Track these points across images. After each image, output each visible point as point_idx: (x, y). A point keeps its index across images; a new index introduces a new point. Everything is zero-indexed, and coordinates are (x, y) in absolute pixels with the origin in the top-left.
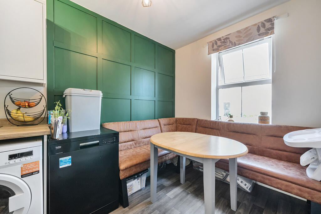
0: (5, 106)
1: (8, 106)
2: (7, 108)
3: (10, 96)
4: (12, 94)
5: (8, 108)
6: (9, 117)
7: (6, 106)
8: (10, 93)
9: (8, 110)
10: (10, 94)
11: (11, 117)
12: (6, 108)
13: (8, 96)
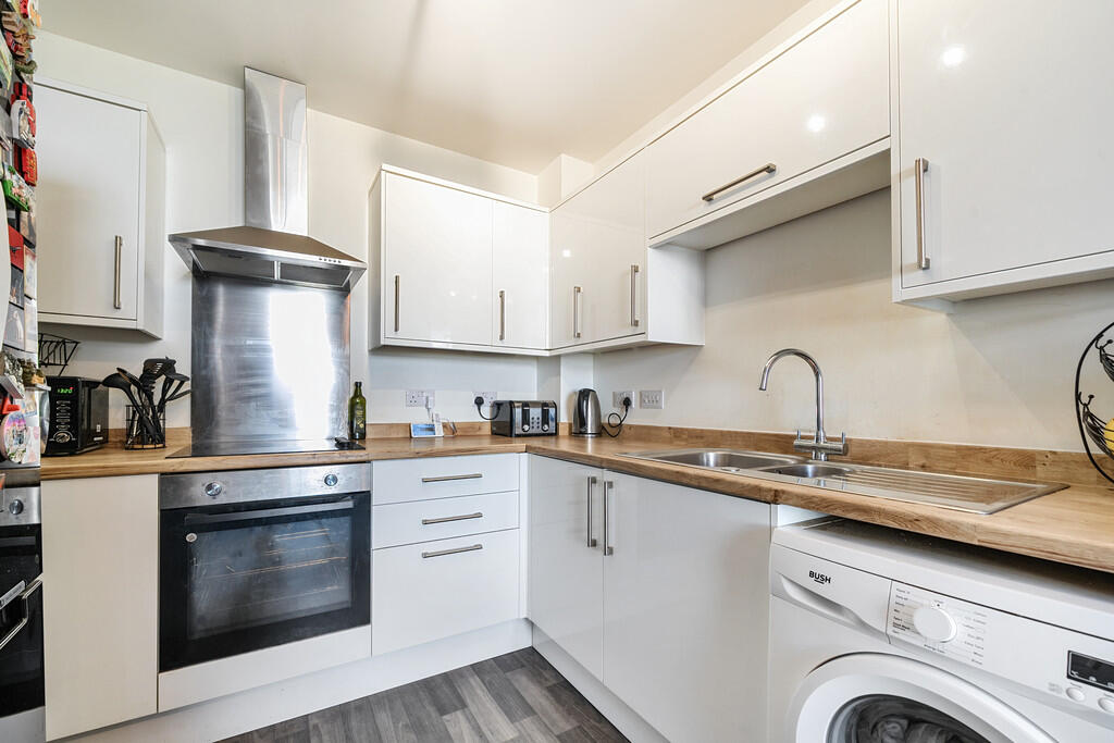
0: (1078, 397)
1: (1091, 397)
2: (1085, 405)
3: (1101, 348)
4: (1110, 342)
5: (1092, 409)
6: (1095, 450)
7: (1085, 399)
8: (1100, 335)
9: (1091, 416)
10: (1102, 342)
11: (1104, 448)
12: (1081, 407)
13: (1094, 352)
